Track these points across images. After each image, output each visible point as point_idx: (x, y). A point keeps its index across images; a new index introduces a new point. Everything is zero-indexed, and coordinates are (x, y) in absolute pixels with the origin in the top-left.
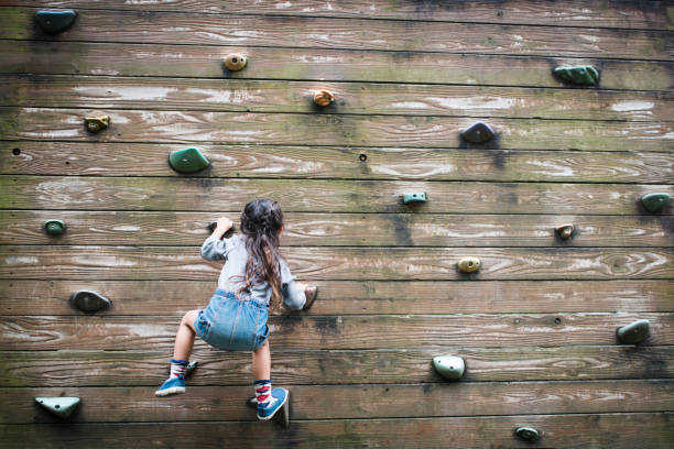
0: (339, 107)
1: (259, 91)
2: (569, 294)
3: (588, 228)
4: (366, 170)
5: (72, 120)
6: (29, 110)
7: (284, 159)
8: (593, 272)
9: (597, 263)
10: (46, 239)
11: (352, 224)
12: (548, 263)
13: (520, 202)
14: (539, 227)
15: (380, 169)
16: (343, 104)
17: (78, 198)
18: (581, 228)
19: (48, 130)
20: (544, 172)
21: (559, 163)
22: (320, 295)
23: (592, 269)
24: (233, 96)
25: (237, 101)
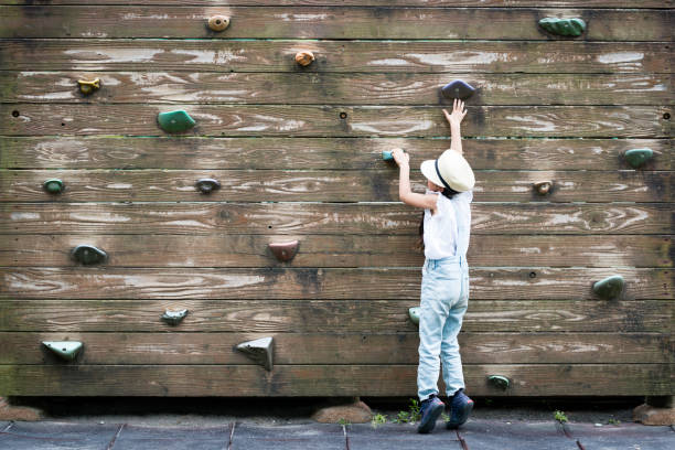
0: (321, 65)
1: (242, 51)
2: (545, 249)
3: (567, 184)
4: (347, 128)
5: (65, 83)
6: (26, 74)
7: (266, 118)
8: (571, 227)
9: (575, 218)
10: (47, 197)
11: (332, 180)
12: (526, 218)
13: (499, 158)
14: (517, 182)
15: (359, 126)
16: (324, 62)
17: (74, 158)
18: (561, 183)
19: (44, 92)
20: (524, 128)
21: (540, 118)
22: (302, 249)
23: (569, 224)
24: (217, 56)
25: (221, 61)
